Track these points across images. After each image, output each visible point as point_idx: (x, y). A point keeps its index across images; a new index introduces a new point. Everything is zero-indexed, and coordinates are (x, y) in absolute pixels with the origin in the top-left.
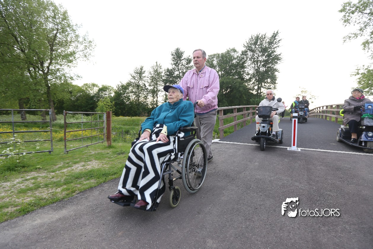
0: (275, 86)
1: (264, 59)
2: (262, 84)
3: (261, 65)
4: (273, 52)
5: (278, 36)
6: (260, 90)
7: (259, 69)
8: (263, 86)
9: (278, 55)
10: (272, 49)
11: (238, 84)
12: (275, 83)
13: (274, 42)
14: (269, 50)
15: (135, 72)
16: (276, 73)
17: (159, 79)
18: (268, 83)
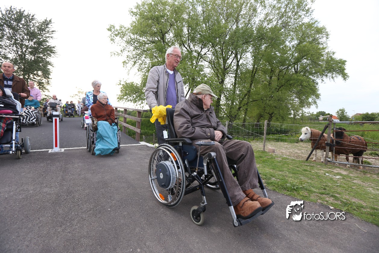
0: (48, 81)
1: (32, 46)
2: (29, 76)
3: (27, 52)
4: (44, 41)
5: (51, 24)
7: (25, 55)
8: (32, 78)
9: (51, 47)
10: (43, 38)
12: (48, 78)
13: (46, 30)
14: (39, 37)
16: (49, 67)
18: (39, 76)
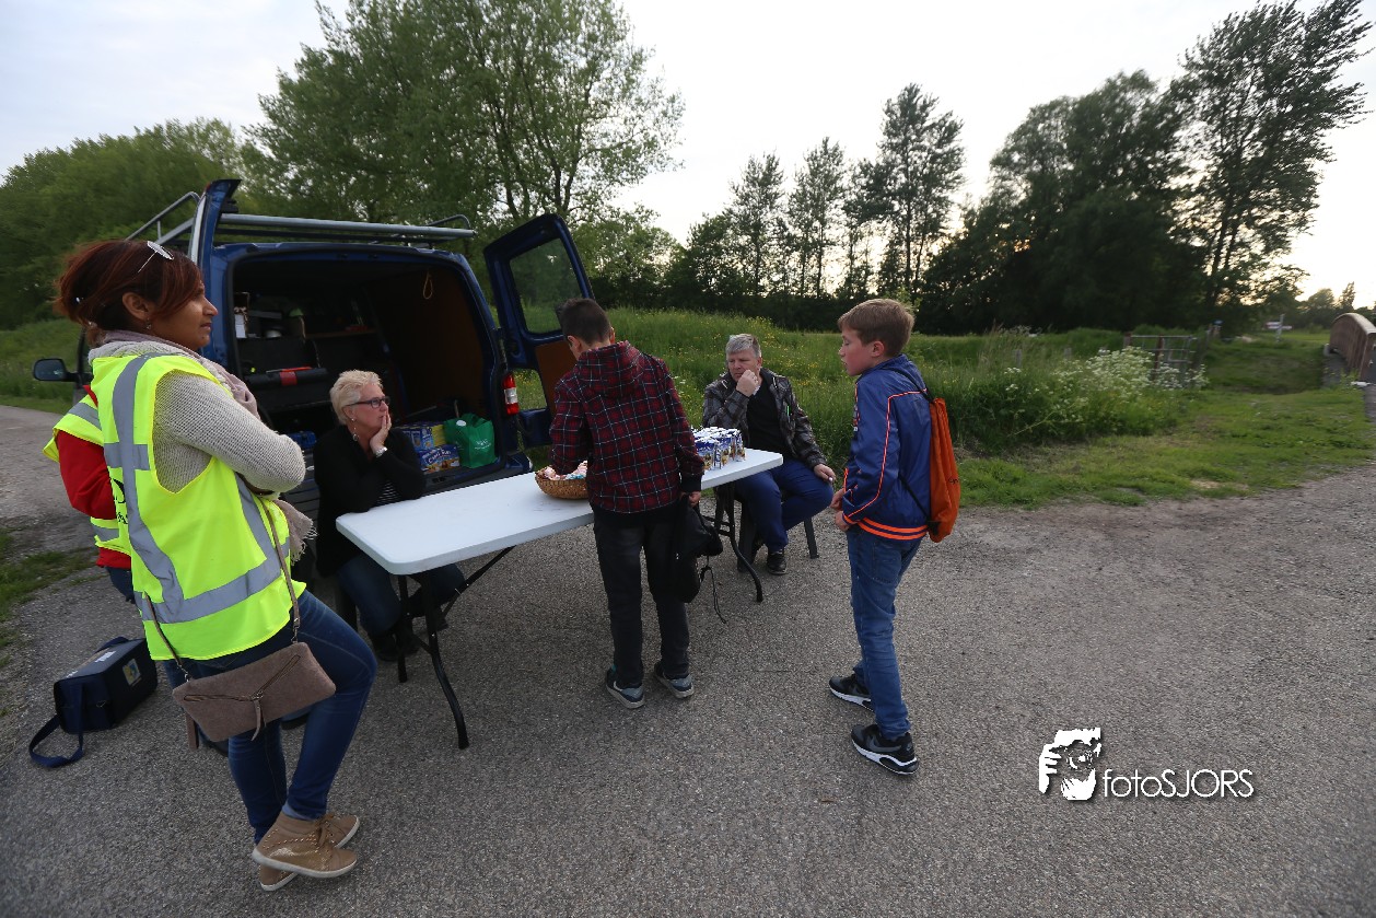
15: (750, 178)
17: (829, 200)
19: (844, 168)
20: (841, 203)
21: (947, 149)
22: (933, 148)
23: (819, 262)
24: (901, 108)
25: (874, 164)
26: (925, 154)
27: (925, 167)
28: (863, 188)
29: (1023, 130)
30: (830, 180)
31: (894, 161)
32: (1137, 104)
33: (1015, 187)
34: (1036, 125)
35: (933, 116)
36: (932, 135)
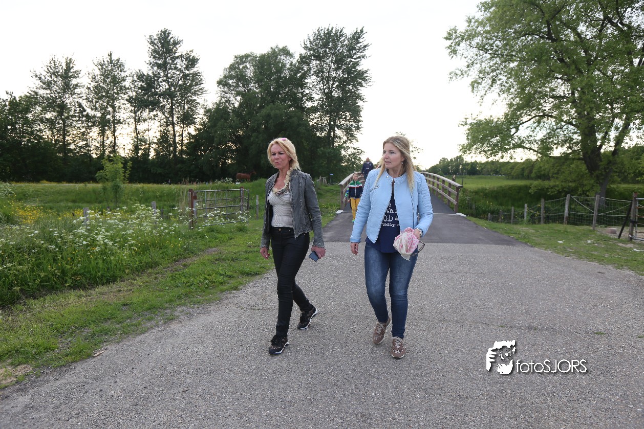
1: (340, 77)
2: (336, 122)
3: (334, 86)
5: (363, 36)
6: (334, 132)
7: (332, 92)
8: (339, 125)
9: (363, 72)
10: (353, 60)
11: (295, 119)
12: (359, 121)
15: (51, 71)
16: (360, 103)
17: (118, 94)
18: (347, 120)
19: (127, 74)
20: (126, 97)
21: (192, 72)
22: (183, 69)
23: (114, 135)
24: (160, 42)
25: (146, 74)
26: (178, 73)
27: (179, 80)
28: (139, 88)
29: (232, 67)
30: (116, 81)
31: (159, 74)
32: (287, 63)
33: (232, 98)
34: (239, 65)
35: (181, 50)
36: (182, 61)
